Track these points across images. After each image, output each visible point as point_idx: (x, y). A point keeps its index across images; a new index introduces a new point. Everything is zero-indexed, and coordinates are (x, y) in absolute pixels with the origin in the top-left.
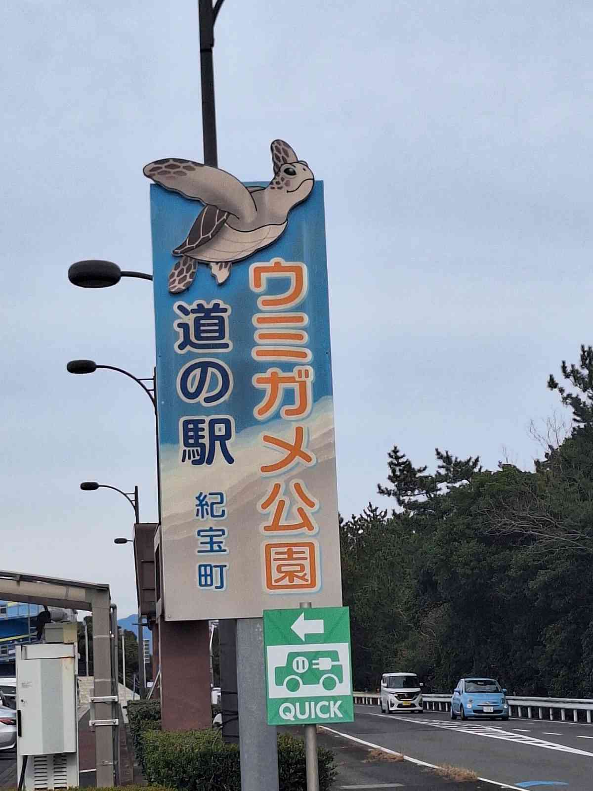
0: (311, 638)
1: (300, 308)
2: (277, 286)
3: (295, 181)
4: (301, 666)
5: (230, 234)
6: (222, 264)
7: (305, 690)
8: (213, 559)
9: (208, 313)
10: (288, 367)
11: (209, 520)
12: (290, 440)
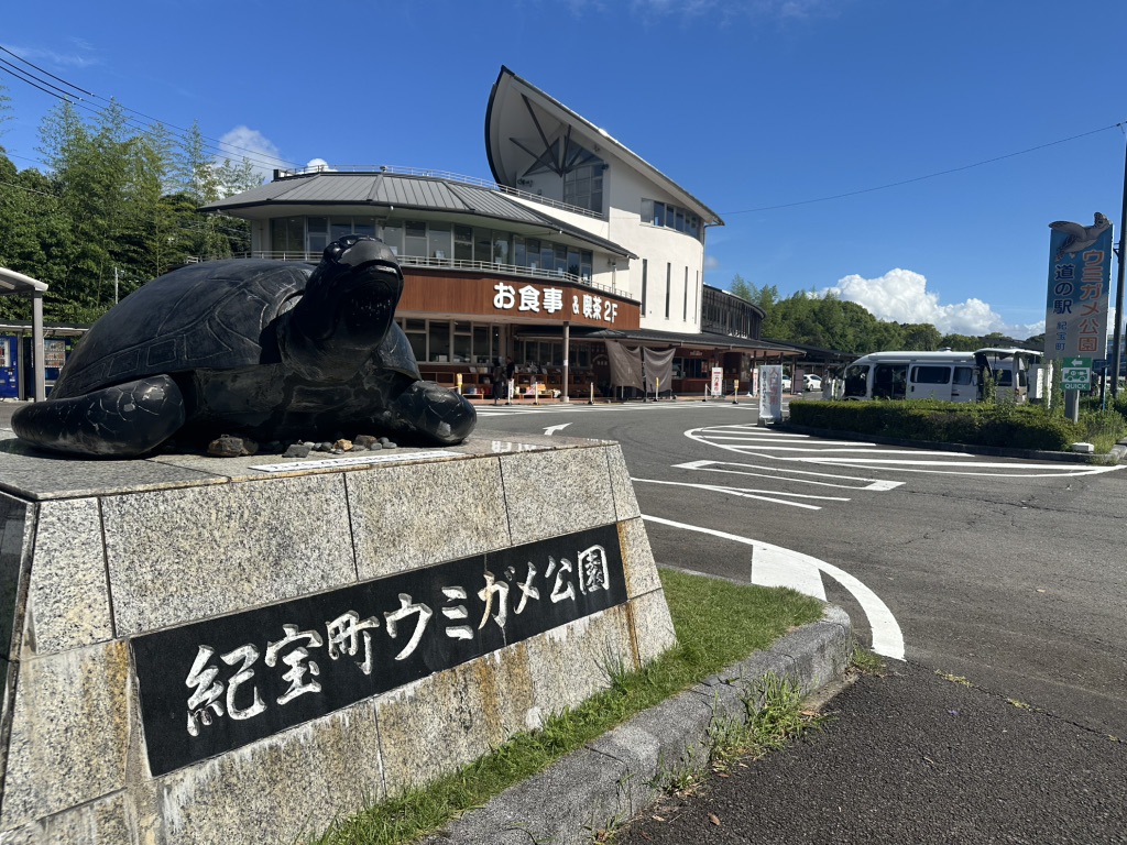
0: (1078, 366)
1: (1100, 265)
2: (1092, 259)
4: (1074, 374)
5: (1077, 243)
6: (1073, 252)
7: (1074, 381)
8: (1062, 342)
9: (1067, 268)
10: (1094, 283)
11: (1061, 330)
12: (1092, 306)
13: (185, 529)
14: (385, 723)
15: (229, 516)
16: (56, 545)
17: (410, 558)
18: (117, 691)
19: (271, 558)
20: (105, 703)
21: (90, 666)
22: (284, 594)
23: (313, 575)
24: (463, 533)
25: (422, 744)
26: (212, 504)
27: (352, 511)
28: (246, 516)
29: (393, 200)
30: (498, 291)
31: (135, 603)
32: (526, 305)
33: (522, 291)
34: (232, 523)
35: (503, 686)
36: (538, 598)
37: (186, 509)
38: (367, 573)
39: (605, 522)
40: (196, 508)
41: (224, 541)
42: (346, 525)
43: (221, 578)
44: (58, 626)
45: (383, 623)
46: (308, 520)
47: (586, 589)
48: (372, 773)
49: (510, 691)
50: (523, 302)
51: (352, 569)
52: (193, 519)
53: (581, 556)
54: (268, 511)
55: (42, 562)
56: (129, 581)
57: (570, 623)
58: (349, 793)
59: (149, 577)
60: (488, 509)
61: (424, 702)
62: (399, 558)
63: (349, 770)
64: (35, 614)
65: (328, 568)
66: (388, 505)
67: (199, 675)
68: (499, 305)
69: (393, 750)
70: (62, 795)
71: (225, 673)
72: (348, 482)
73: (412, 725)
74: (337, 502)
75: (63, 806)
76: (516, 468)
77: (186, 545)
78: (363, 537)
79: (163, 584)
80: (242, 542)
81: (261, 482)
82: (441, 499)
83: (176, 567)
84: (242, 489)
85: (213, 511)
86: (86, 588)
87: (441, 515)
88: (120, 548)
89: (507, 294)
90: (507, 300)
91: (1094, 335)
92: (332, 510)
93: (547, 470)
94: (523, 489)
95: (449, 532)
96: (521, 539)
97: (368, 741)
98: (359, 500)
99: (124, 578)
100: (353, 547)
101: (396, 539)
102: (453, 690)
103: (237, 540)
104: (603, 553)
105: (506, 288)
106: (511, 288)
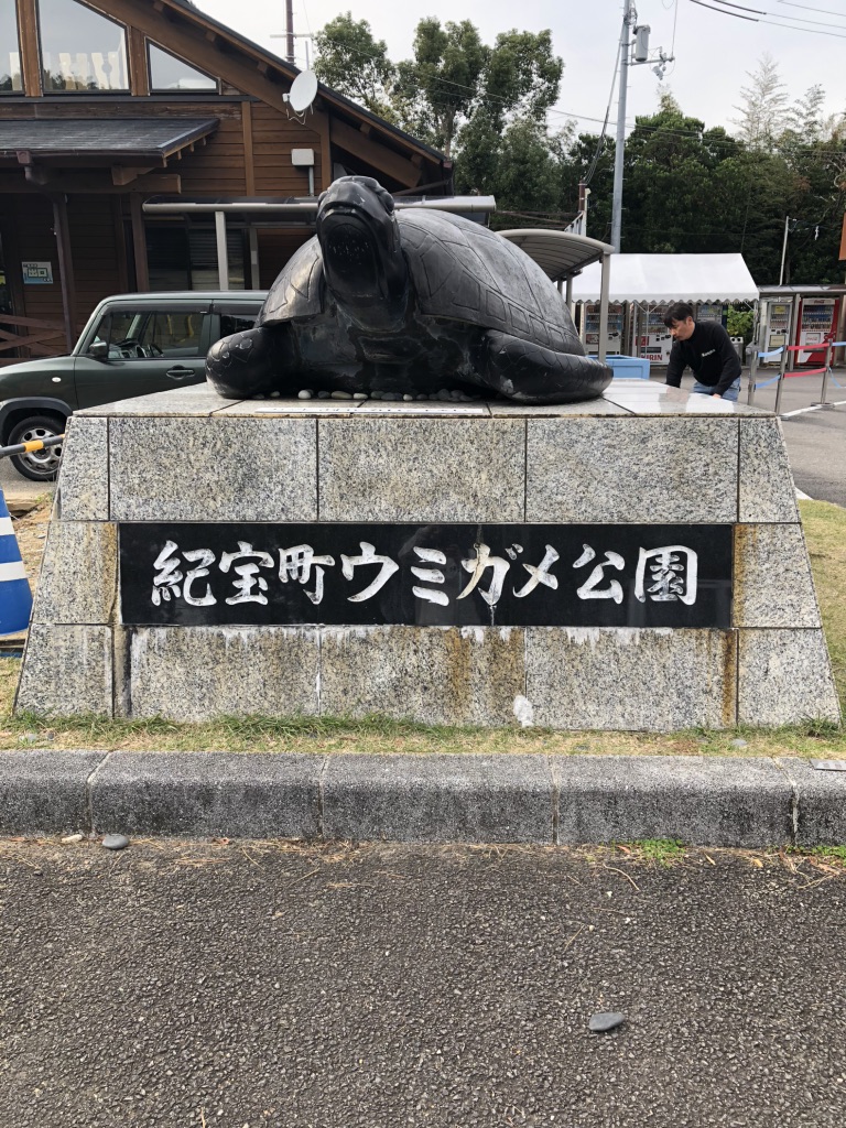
13: (167, 449)
14: (329, 651)
15: (204, 445)
16: (78, 448)
17: (382, 510)
18: (107, 557)
19: (236, 485)
20: (99, 563)
21: (92, 535)
22: (244, 516)
23: (274, 506)
24: (454, 497)
25: (366, 683)
26: (192, 432)
27: (321, 456)
28: (218, 446)
31: (125, 498)
34: (206, 451)
35: (482, 665)
36: (555, 587)
37: (170, 434)
38: (328, 515)
39: (710, 519)
40: (178, 434)
41: (197, 464)
42: (313, 468)
43: (192, 493)
44: (75, 503)
45: (339, 564)
46: (275, 458)
47: (647, 595)
48: (309, 688)
49: (491, 673)
51: (313, 509)
52: (175, 443)
53: (644, 555)
54: (239, 444)
55: (69, 458)
56: (123, 482)
57: (608, 629)
58: (283, 696)
59: (137, 481)
60: (496, 476)
61: (376, 646)
62: (367, 509)
63: (287, 677)
64: (62, 492)
65: (288, 503)
66: (363, 456)
67: (165, 562)
69: (333, 677)
70: (68, 613)
71: (185, 567)
72: (320, 428)
73: (359, 663)
74: (306, 445)
75: (68, 621)
76: (552, 434)
77: (166, 462)
78: (329, 482)
79: (146, 488)
80: (212, 467)
81: (235, 419)
82: (430, 458)
83: (157, 477)
84: (217, 423)
85: (191, 439)
86: (94, 481)
87: (428, 474)
88: (119, 456)
92: (300, 452)
93: (608, 441)
94: (559, 459)
95: (436, 493)
96: (539, 515)
97: (309, 661)
98: (331, 446)
99: (119, 479)
100: (317, 489)
101: (367, 489)
102: (413, 647)
103: (208, 465)
104: (692, 558)
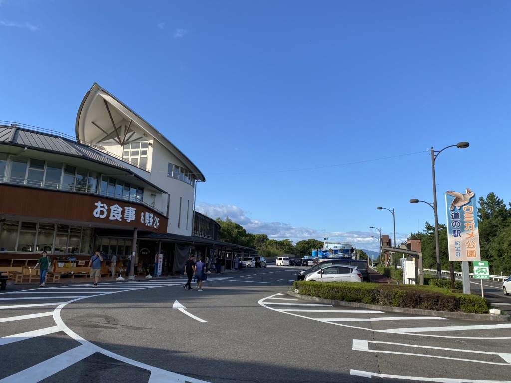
0: (481, 266)
1: (472, 213)
2: (468, 210)
3: (470, 194)
4: (480, 270)
5: (460, 202)
6: (458, 207)
7: (481, 274)
8: (458, 252)
9: (456, 214)
10: (470, 223)
11: (457, 246)
12: (471, 233)
29: (28, 143)
30: (97, 207)
32: (114, 216)
33: (111, 208)
50: (112, 214)
68: (97, 216)
89: (102, 209)
90: (102, 213)
91: (473, 249)
105: (102, 205)
106: (105, 205)
